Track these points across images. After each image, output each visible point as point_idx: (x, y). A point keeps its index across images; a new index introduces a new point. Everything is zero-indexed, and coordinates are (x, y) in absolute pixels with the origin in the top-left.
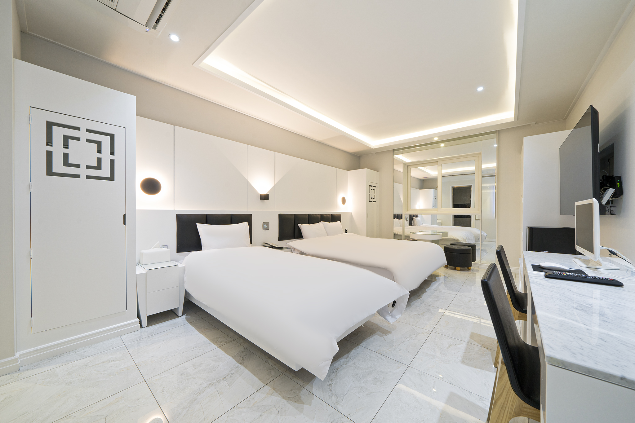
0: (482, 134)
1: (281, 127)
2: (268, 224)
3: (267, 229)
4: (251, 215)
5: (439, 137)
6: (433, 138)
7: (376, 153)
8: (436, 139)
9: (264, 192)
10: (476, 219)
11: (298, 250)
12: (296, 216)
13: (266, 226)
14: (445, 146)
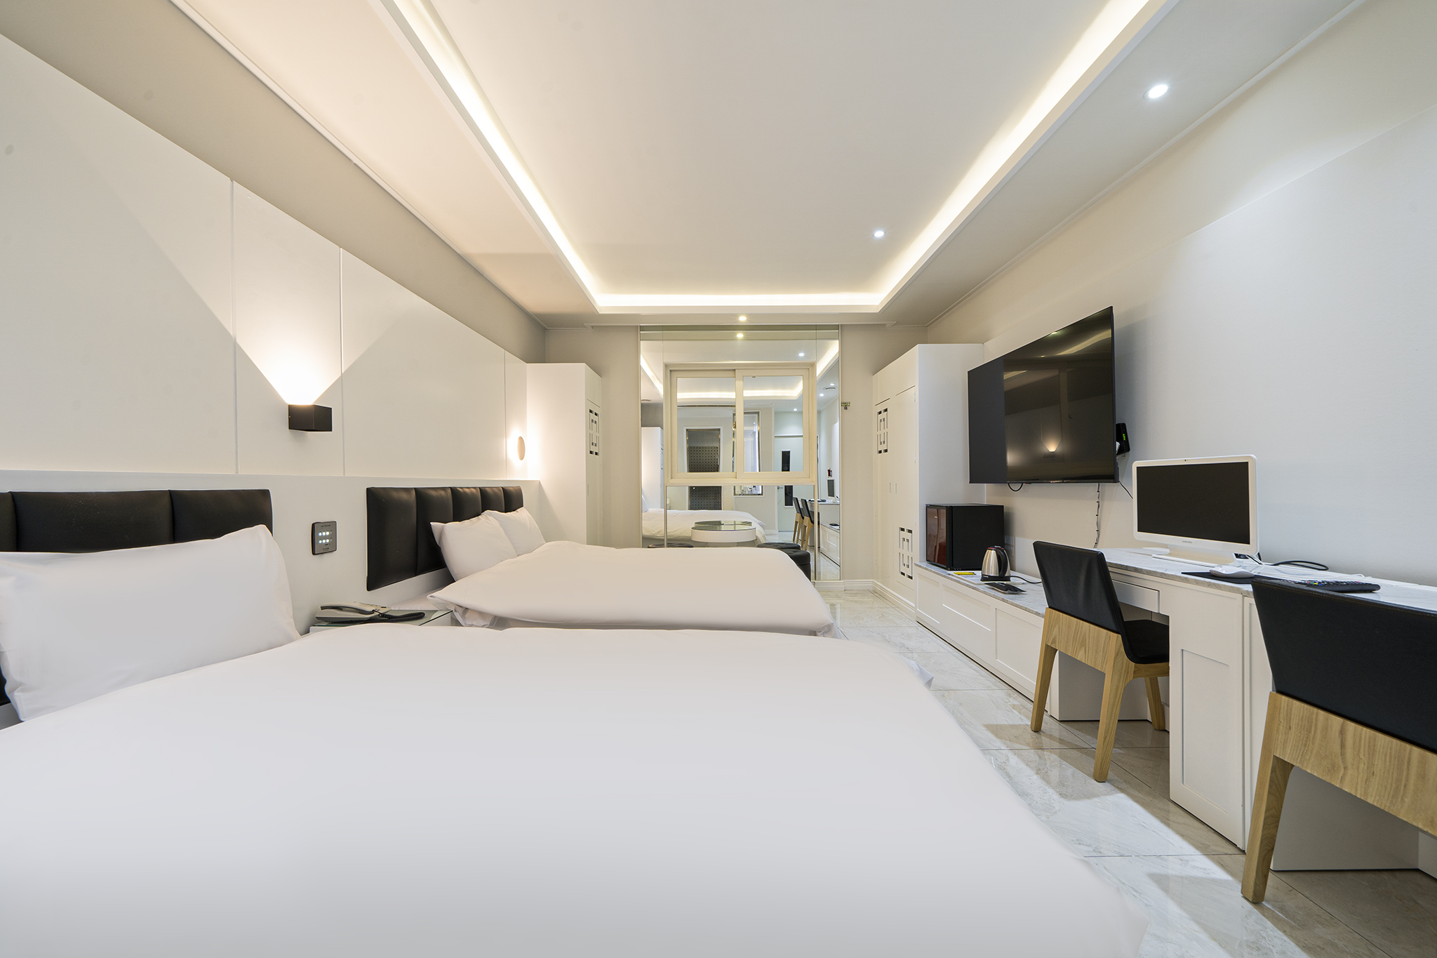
0: (816, 327)
1: (356, 160)
2: (331, 526)
3: (331, 548)
4: (265, 494)
5: (748, 315)
6: (736, 316)
7: (593, 327)
8: (743, 319)
9: (306, 398)
10: (735, 494)
11: (482, 614)
12: (421, 495)
13: (325, 538)
14: (746, 339)
